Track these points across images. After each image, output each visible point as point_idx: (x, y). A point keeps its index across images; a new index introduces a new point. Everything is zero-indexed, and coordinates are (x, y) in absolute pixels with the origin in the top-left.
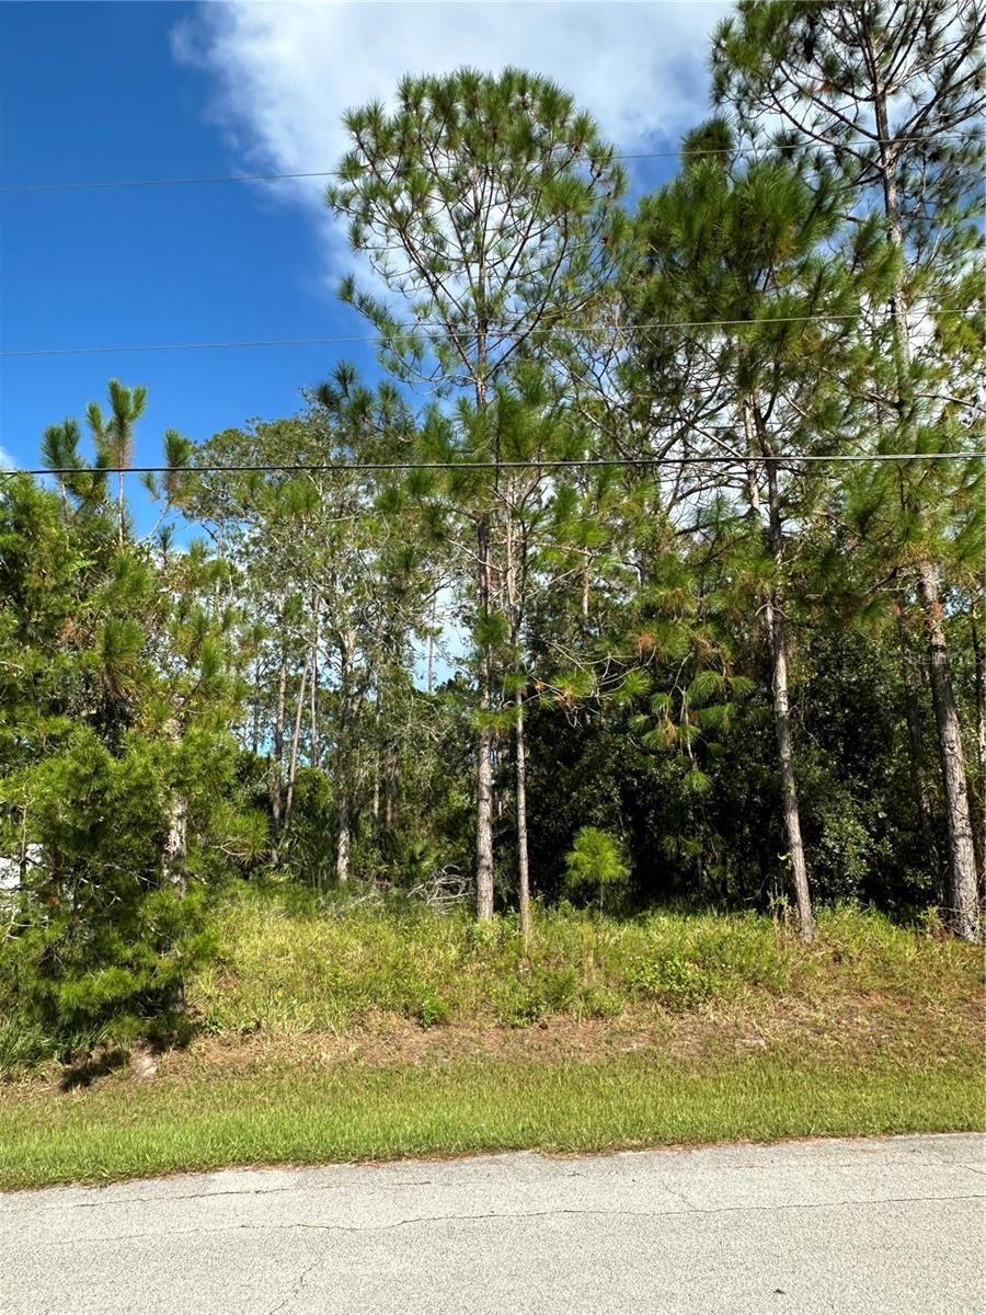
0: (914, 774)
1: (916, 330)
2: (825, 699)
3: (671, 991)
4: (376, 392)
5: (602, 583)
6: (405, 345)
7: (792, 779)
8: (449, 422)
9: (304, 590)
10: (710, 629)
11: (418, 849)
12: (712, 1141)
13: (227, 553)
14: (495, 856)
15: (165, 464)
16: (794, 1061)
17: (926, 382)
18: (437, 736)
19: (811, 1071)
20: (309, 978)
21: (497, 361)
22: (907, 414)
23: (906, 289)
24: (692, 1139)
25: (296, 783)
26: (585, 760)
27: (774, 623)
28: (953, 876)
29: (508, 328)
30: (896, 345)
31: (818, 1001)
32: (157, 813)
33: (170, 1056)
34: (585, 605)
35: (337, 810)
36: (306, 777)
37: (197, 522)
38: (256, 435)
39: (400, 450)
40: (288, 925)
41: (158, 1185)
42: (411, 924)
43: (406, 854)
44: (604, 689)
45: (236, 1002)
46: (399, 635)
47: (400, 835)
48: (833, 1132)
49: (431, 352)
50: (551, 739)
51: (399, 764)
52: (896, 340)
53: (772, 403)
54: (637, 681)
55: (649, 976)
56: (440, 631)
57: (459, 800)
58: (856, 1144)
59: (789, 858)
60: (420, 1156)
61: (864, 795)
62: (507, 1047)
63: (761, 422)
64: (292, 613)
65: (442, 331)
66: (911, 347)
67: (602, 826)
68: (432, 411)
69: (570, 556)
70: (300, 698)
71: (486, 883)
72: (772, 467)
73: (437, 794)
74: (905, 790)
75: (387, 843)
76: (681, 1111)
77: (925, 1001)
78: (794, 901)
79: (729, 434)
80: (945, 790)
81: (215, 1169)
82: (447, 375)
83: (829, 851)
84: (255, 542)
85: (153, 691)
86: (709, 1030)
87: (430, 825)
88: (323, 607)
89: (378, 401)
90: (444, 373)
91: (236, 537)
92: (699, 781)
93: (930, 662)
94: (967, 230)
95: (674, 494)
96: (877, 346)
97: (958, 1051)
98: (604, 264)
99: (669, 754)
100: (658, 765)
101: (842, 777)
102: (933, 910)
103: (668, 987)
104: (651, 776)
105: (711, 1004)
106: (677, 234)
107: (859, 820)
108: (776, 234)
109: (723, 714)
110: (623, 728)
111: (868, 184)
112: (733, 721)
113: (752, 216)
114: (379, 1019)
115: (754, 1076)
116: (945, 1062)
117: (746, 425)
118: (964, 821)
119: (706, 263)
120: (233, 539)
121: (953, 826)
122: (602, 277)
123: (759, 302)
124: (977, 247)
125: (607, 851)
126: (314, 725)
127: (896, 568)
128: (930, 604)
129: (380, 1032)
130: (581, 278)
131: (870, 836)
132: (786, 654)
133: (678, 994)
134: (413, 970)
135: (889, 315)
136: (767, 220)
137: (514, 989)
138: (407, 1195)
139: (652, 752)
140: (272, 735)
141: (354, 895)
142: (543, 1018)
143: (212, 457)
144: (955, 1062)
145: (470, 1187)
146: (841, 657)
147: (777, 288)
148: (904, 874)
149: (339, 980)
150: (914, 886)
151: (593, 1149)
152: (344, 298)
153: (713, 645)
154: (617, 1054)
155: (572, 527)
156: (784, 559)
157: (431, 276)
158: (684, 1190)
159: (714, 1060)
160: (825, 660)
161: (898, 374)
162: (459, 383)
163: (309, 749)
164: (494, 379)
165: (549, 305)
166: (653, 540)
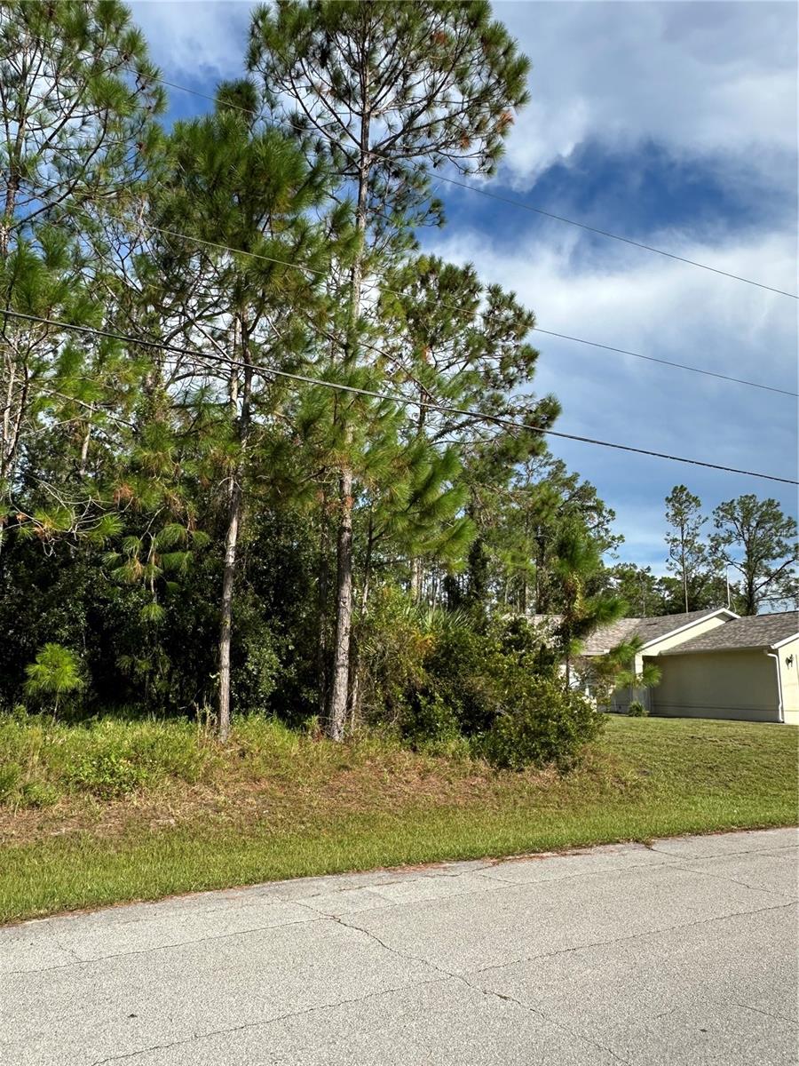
0: (318, 619)
1: (366, 295)
2: (265, 557)
3: (104, 783)
7: (229, 615)
10: (182, 489)
12: (110, 903)
16: (194, 835)
17: (367, 335)
19: (206, 842)
22: (350, 355)
23: (364, 264)
24: (94, 903)
26: (59, 586)
27: (234, 493)
28: (332, 695)
29: (40, 192)
30: (350, 304)
31: (221, 787)
34: (85, 451)
44: (83, 527)
48: (208, 887)
52: (351, 299)
53: (257, 320)
54: (113, 525)
55: (88, 770)
59: (218, 677)
61: (283, 632)
63: (246, 334)
66: (361, 307)
67: (67, 643)
72: (250, 371)
74: (311, 631)
76: (93, 879)
77: (297, 786)
78: (216, 709)
79: (223, 336)
80: (336, 632)
83: (249, 673)
86: (131, 813)
92: (155, 611)
93: (339, 539)
94: (408, 234)
95: (173, 375)
96: (338, 299)
97: (313, 820)
98: (136, 166)
99: (134, 587)
100: (123, 595)
101: (267, 616)
102: (315, 718)
103: (102, 780)
104: (116, 604)
105: (137, 792)
106: (201, 161)
107: (275, 650)
108: (277, 189)
109: (183, 558)
110: (97, 563)
111: (349, 177)
112: (190, 565)
113: (261, 169)
115: (160, 848)
116: (304, 828)
117: (235, 332)
118: (345, 655)
119: (220, 194)
121: (337, 658)
122: (134, 176)
123: (256, 239)
124: (413, 248)
125: (66, 665)
127: (325, 467)
128: (345, 496)
130: (114, 171)
131: (280, 663)
132: (240, 518)
133: (110, 785)
135: (350, 280)
136: (272, 177)
139: (120, 585)
144: (310, 828)
146: (280, 527)
147: (272, 232)
148: (301, 691)
150: (307, 700)
151: (1, 921)
153: (183, 503)
154: (46, 838)
155: (71, 383)
156: (248, 445)
158: (75, 946)
159: (130, 837)
160: (269, 527)
161: (348, 324)
164: (18, 233)
165: (82, 184)
166: (150, 408)
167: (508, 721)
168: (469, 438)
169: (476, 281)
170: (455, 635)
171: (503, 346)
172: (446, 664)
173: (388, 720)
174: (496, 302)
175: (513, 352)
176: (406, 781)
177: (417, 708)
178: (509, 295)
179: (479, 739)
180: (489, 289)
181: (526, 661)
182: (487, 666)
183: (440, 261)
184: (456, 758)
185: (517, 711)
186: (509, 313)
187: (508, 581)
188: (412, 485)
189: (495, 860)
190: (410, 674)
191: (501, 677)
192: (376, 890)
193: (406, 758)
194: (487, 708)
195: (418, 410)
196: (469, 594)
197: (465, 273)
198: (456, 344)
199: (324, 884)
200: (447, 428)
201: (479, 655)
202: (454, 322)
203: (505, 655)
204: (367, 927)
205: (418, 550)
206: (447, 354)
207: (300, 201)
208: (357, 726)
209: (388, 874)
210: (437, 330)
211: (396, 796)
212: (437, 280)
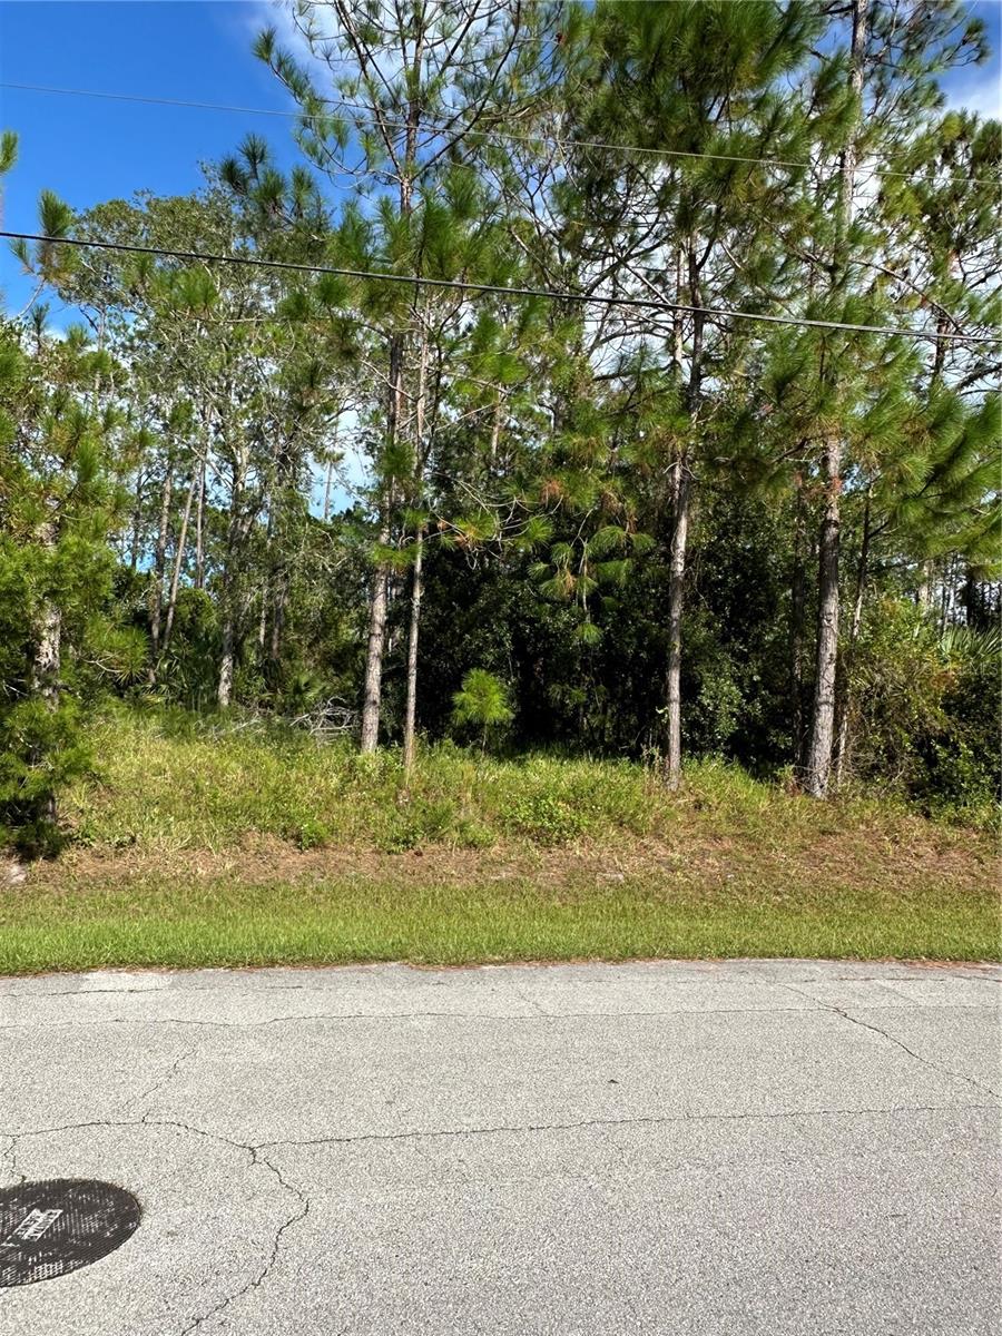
0: (791, 642)
1: (861, 189)
2: (719, 562)
3: (542, 827)
4: (289, 178)
5: (512, 424)
6: (328, 128)
7: (678, 638)
8: (369, 225)
9: (195, 396)
10: (619, 483)
11: (304, 680)
12: (567, 958)
13: (109, 345)
14: (384, 693)
15: (40, 232)
16: (647, 894)
17: (862, 248)
18: (330, 566)
19: (662, 904)
20: (187, 798)
21: (428, 159)
22: (839, 281)
23: (859, 144)
24: (548, 956)
25: (177, 603)
26: (481, 603)
27: (681, 482)
28: (812, 739)
29: (440, 125)
30: (839, 204)
31: (675, 843)
32: (26, 621)
33: (39, 865)
34: (494, 444)
35: (221, 635)
36: (186, 597)
37: (74, 305)
38: (146, 211)
39: (313, 250)
40: (167, 746)
41: (30, 983)
42: (294, 752)
43: (290, 685)
44: (507, 534)
45: (111, 816)
46: (296, 456)
47: (285, 664)
48: (674, 955)
50: (447, 580)
51: (289, 592)
52: (840, 198)
53: (708, 249)
54: (540, 529)
55: (523, 812)
56: (341, 457)
57: (349, 633)
58: (693, 965)
59: (667, 712)
60: (293, 964)
61: (743, 658)
62: (382, 871)
63: (695, 269)
64: (178, 420)
65: (368, 116)
66: (854, 208)
67: (492, 669)
68: (350, 210)
69: (485, 392)
70: (185, 515)
71: (372, 718)
72: (700, 318)
73: (326, 626)
74: (780, 657)
75: (272, 672)
76: (542, 932)
77: (769, 848)
78: (665, 752)
79: (660, 278)
80: (817, 659)
81: (88, 970)
82: (371, 170)
83: (703, 708)
84: (141, 335)
85: (24, 491)
86: (574, 863)
87: (317, 656)
88: (215, 417)
89: (290, 189)
90: (368, 167)
91: (119, 327)
92: (590, 633)
93: (822, 536)
94: (928, 86)
95: (598, 336)
96: (820, 202)
97: (792, 891)
98: (554, 65)
99: (564, 604)
100: (553, 614)
101: (725, 639)
102: (789, 768)
103: (539, 824)
104: (544, 625)
105: (578, 841)
106: (635, 41)
107: (735, 681)
108: (738, 58)
109: (621, 569)
110: (521, 575)
111: (837, 15)
112: (629, 577)
113: (716, 33)
114: (257, 839)
115: (610, 905)
116: (780, 900)
117: (679, 270)
118: (829, 689)
119: (661, 80)
120: (115, 329)
121: (819, 693)
122: (551, 81)
123: (710, 134)
124: (935, 105)
125: (494, 694)
126: (199, 544)
127: (805, 439)
128: (830, 479)
129: (258, 852)
130: (527, 79)
131: (743, 697)
132: (689, 515)
133: (549, 830)
134: (293, 795)
135: (837, 169)
136: (730, 40)
137: (392, 818)
138: (280, 997)
139: (548, 601)
140: (152, 551)
141: (235, 720)
142: (419, 846)
143: (94, 230)
144: (788, 901)
145: (340, 991)
146: (740, 523)
147: (730, 121)
148: (769, 734)
149: (218, 801)
150: (775, 745)
151: (457, 962)
152: (262, 57)
153: (620, 499)
154: (487, 881)
155: (489, 360)
156: (698, 419)
157: (361, 46)
158: (538, 998)
159: (576, 889)
160: (725, 524)
161: (836, 235)
162: (383, 180)
163: (192, 569)
164: (421, 181)
165: (489, 104)
166: (571, 383)
170: (990, 664)
172: (977, 704)
173: (890, 775)
176: (917, 855)
177: (932, 761)
183: (974, 118)
184: (989, 830)
188: (932, 458)
190: (923, 717)
192: (889, 984)
193: (915, 826)
195: (933, 349)
199: (818, 969)
200: (978, 372)
202: (994, 210)
204: (885, 1028)
205: (935, 548)
206: (983, 260)
207: (770, 67)
208: (846, 780)
209: (903, 968)
210: (967, 226)
211: (902, 873)
212: (969, 149)
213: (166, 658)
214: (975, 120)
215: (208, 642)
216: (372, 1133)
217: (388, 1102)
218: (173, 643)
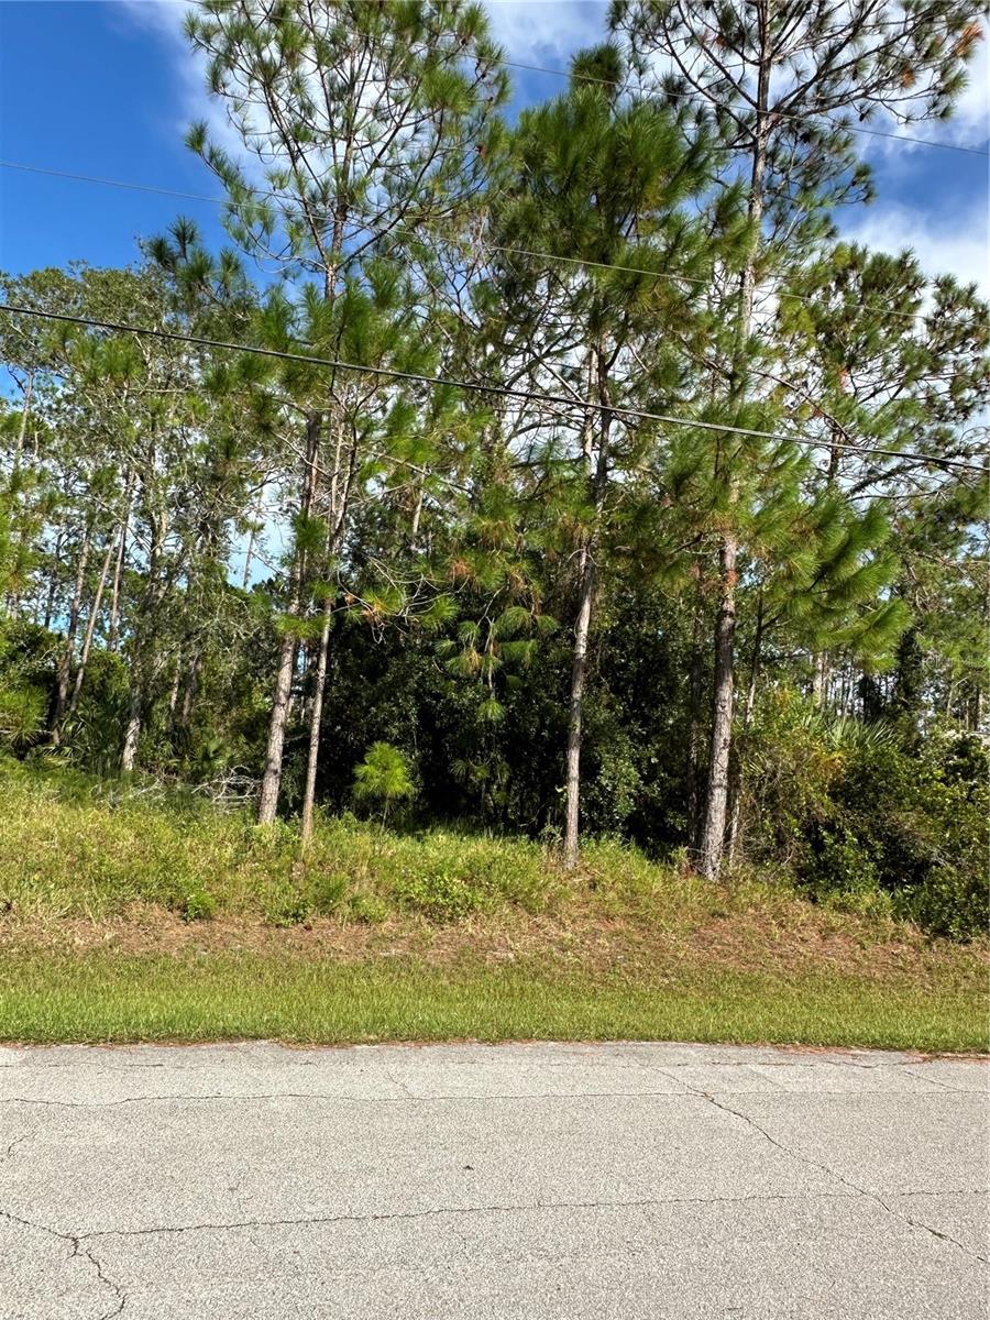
0: (688, 727)
2: (623, 647)
3: (436, 903)
4: (217, 260)
5: (434, 505)
6: (254, 215)
7: (579, 718)
8: (293, 308)
10: (525, 565)
11: (213, 747)
12: (443, 1039)
13: (35, 406)
14: (285, 763)
16: (536, 974)
17: (760, 359)
18: (245, 634)
19: (550, 984)
20: (71, 864)
21: (353, 250)
22: (737, 387)
23: (757, 265)
24: (425, 1036)
25: (88, 664)
26: (389, 677)
27: (586, 568)
28: (706, 822)
29: (368, 220)
30: (738, 319)
31: (568, 922)
34: (416, 523)
35: (130, 699)
36: (100, 660)
38: (80, 280)
39: (238, 328)
40: (58, 809)
42: (190, 820)
43: (199, 752)
44: (415, 610)
46: (216, 525)
47: (195, 731)
48: (552, 1037)
49: (281, 228)
51: (202, 658)
52: (740, 313)
53: (617, 351)
54: (447, 608)
55: (418, 887)
56: (262, 527)
57: (260, 701)
58: (569, 1047)
59: (565, 791)
60: (159, 1041)
61: (645, 740)
62: (268, 945)
63: (604, 368)
64: (101, 483)
65: (298, 208)
66: (753, 322)
67: (396, 743)
68: (275, 291)
69: (396, 472)
70: (103, 576)
71: (271, 787)
72: (607, 416)
73: (238, 693)
74: (677, 742)
75: (180, 738)
76: (423, 1011)
77: (660, 930)
78: (564, 830)
79: (575, 375)
80: (711, 745)
82: (296, 257)
83: (602, 789)
84: (67, 398)
86: (465, 941)
87: (228, 724)
88: (137, 482)
89: (219, 269)
90: (292, 254)
91: (47, 390)
92: (494, 710)
93: (718, 627)
94: (821, 218)
95: (516, 426)
96: (722, 314)
97: (679, 973)
98: (475, 172)
99: (469, 681)
100: (458, 690)
101: (624, 721)
102: (683, 850)
103: (433, 900)
104: (450, 700)
105: (471, 918)
106: (552, 158)
107: (633, 763)
108: (645, 180)
109: (526, 648)
110: (429, 651)
111: (741, 150)
112: (534, 656)
113: (626, 157)
114: (141, 909)
115: (498, 985)
116: (667, 982)
117: (590, 369)
118: (723, 773)
119: (575, 195)
120: (44, 392)
121: (713, 777)
122: (472, 187)
123: (619, 247)
124: (827, 236)
125: (396, 767)
126: (115, 607)
127: (701, 533)
128: (727, 571)
129: (140, 923)
130: (450, 183)
131: (640, 779)
132: (594, 600)
133: (443, 907)
134: (184, 865)
135: (738, 287)
136: (639, 164)
137: (284, 891)
138: (137, 1076)
139: (454, 678)
140: (68, 612)
141: (135, 786)
142: (309, 920)
143: (26, 296)
144: (675, 983)
145: (203, 1070)
146: (643, 611)
147: (638, 236)
148: (666, 815)
149: (104, 868)
150: (673, 826)
151: (329, 1042)
152: (193, 147)
153: (526, 582)
154: (375, 957)
155: (402, 442)
156: (604, 508)
157: (292, 144)
158: (406, 1080)
159: (464, 968)
160: (628, 611)
161: (735, 346)
162: (310, 268)
163: (108, 631)
164: (346, 272)
165: (414, 204)
166: (489, 469)
167: (950, 874)
168: (902, 490)
169: (917, 273)
170: (875, 755)
171: (955, 362)
172: (861, 793)
173: (779, 859)
174: (947, 299)
175: (971, 369)
176: (802, 939)
177: (819, 846)
178: (968, 287)
179: (905, 895)
180: (937, 281)
181: (979, 795)
182: (920, 798)
183: (865, 251)
184: (872, 916)
185: (963, 861)
186: (968, 314)
187: (953, 687)
188: (819, 555)
189: (925, 1055)
190: (810, 803)
191: (940, 815)
192: (760, 1069)
193: (802, 910)
194: (919, 854)
195: (828, 456)
196: (894, 702)
197: (901, 264)
198: (886, 362)
199: (692, 1052)
200: (871, 478)
201: (909, 783)
202: (882, 333)
203: (947, 785)
204: (749, 1114)
205: (824, 641)
206: (872, 377)
207: (674, 191)
208: (737, 863)
209: (776, 1052)
210: (858, 345)
211: (787, 957)
212: (860, 278)
213: (72, 720)
214: (865, 253)
215: (116, 706)
216: (208, 1222)
217: (231, 1189)
218: (81, 705)
